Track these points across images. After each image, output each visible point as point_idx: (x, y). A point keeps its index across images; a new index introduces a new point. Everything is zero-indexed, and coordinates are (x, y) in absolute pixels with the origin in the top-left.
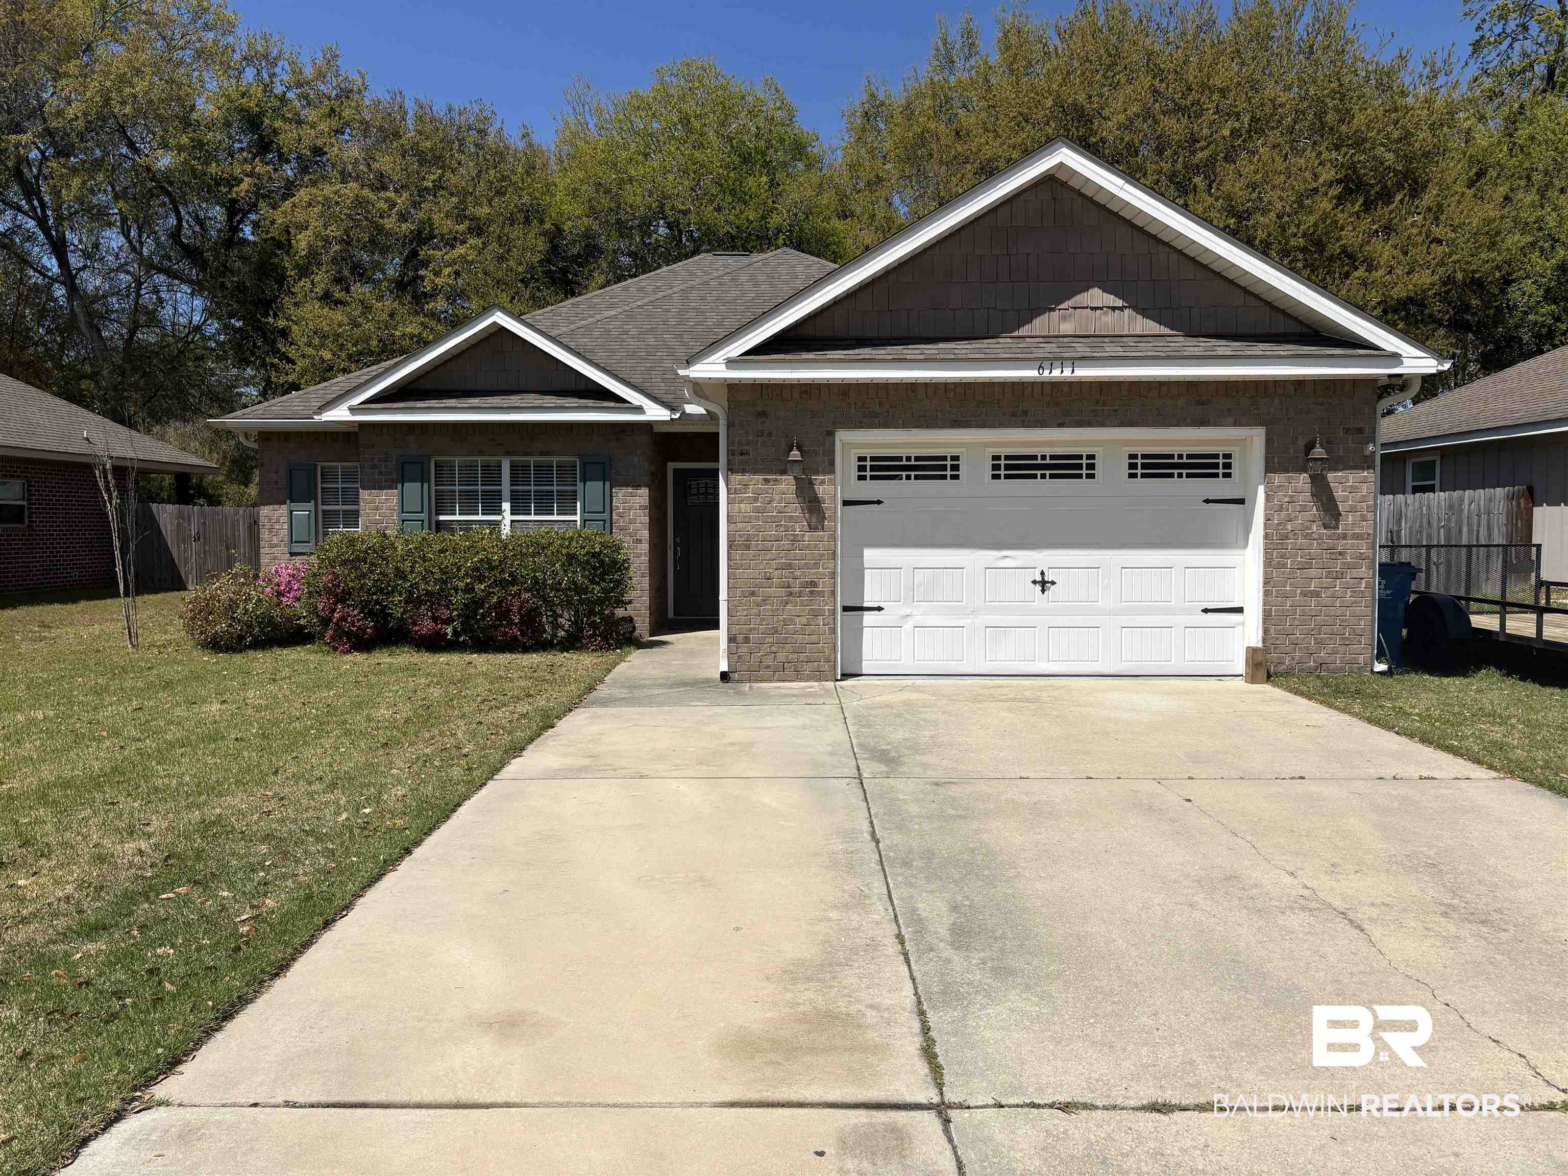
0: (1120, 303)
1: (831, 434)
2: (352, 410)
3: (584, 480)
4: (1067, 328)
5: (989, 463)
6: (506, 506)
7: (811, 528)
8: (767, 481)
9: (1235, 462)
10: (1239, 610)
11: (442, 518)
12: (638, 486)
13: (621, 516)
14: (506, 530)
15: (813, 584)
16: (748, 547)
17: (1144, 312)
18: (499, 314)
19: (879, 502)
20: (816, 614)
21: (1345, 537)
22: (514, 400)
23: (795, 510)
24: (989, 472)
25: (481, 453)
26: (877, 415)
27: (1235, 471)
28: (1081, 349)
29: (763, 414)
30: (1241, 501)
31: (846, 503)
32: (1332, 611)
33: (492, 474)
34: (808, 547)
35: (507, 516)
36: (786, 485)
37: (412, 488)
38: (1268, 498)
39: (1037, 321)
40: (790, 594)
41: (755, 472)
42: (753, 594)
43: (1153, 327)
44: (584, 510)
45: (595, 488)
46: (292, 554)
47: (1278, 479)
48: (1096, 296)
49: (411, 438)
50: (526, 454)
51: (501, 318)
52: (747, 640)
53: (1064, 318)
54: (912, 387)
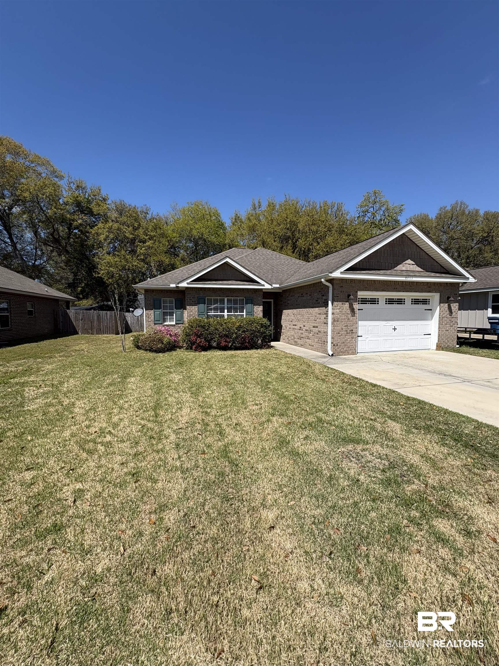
0: (414, 263)
1: (357, 292)
2: (188, 283)
3: (247, 303)
4: (404, 269)
5: (385, 300)
6: (226, 311)
7: (352, 316)
8: (343, 304)
9: (430, 301)
10: (430, 334)
11: (209, 314)
12: (260, 305)
13: (255, 313)
14: (226, 317)
15: (352, 330)
16: (338, 321)
17: (418, 266)
18: (228, 259)
19: (362, 310)
20: (352, 338)
21: (453, 318)
22: (230, 282)
23: (349, 311)
24: (385, 302)
25: (220, 296)
26: (367, 288)
27: (430, 303)
28: (405, 274)
29: (342, 287)
30: (431, 310)
31: (359, 310)
32: (451, 334)
33: (222, 302)
34: (351, 321)
35: (226, 313)
36: (347, 305)
37: (202, 305)
38: (440, 309)
39: (398, 266)
40: (347, 333)
41: (340, 302)
42: (339, 333)
43: (420, 269)
44: (246, 312)
45: (249, 305)
46: (155, 324)
47: (442, 305)
48: (409, 261)
49: (201, 292)
50: (232, 297)
51: (228, 260)
52: (337, 345)
53: (403, 266)
54: (375, 281)
